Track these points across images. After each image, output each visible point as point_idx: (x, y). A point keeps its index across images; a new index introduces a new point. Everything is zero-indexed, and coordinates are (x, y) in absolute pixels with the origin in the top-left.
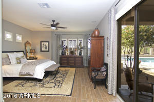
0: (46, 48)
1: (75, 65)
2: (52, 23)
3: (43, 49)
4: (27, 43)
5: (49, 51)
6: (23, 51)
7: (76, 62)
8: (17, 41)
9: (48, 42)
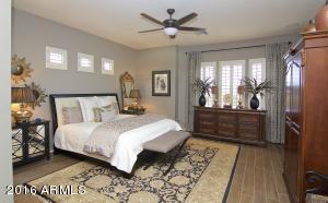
0: (163, 87)
1: (237, 135)
2: (167, 17)
3: (158, 90)
4: (125, 77)
5: (169, 94)
6: (116, 95)
7: (242, 127)
8: (103, 72)
9: (169, 73)
